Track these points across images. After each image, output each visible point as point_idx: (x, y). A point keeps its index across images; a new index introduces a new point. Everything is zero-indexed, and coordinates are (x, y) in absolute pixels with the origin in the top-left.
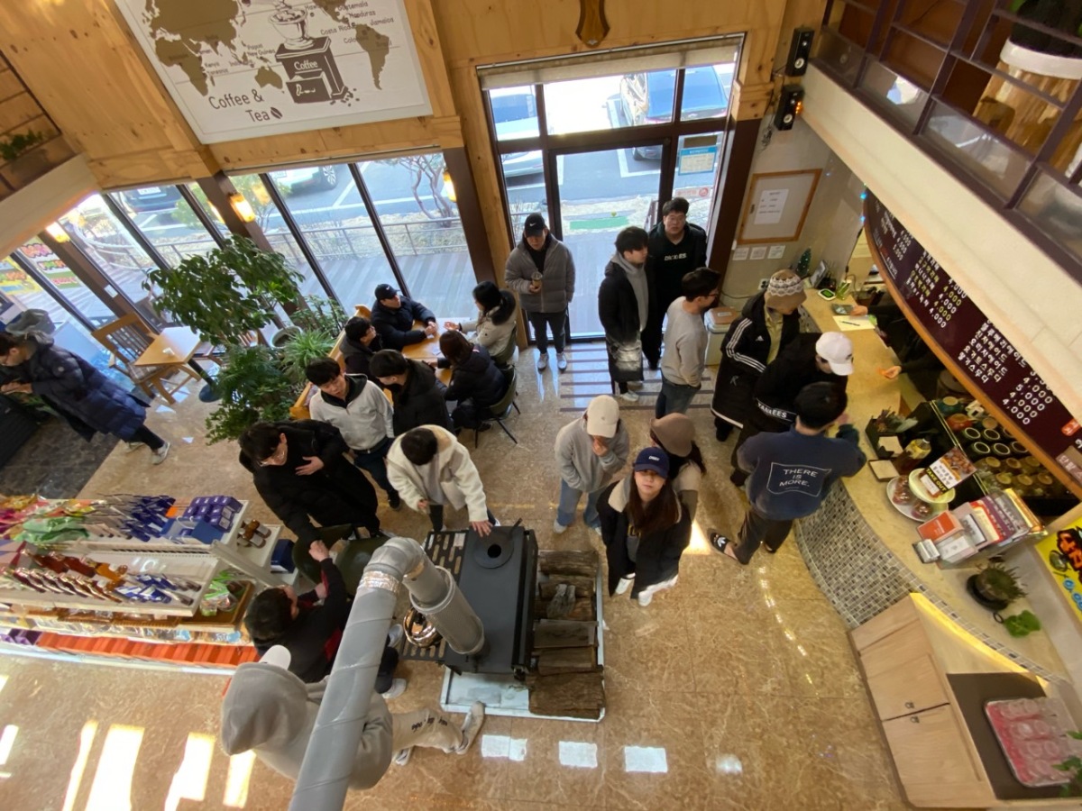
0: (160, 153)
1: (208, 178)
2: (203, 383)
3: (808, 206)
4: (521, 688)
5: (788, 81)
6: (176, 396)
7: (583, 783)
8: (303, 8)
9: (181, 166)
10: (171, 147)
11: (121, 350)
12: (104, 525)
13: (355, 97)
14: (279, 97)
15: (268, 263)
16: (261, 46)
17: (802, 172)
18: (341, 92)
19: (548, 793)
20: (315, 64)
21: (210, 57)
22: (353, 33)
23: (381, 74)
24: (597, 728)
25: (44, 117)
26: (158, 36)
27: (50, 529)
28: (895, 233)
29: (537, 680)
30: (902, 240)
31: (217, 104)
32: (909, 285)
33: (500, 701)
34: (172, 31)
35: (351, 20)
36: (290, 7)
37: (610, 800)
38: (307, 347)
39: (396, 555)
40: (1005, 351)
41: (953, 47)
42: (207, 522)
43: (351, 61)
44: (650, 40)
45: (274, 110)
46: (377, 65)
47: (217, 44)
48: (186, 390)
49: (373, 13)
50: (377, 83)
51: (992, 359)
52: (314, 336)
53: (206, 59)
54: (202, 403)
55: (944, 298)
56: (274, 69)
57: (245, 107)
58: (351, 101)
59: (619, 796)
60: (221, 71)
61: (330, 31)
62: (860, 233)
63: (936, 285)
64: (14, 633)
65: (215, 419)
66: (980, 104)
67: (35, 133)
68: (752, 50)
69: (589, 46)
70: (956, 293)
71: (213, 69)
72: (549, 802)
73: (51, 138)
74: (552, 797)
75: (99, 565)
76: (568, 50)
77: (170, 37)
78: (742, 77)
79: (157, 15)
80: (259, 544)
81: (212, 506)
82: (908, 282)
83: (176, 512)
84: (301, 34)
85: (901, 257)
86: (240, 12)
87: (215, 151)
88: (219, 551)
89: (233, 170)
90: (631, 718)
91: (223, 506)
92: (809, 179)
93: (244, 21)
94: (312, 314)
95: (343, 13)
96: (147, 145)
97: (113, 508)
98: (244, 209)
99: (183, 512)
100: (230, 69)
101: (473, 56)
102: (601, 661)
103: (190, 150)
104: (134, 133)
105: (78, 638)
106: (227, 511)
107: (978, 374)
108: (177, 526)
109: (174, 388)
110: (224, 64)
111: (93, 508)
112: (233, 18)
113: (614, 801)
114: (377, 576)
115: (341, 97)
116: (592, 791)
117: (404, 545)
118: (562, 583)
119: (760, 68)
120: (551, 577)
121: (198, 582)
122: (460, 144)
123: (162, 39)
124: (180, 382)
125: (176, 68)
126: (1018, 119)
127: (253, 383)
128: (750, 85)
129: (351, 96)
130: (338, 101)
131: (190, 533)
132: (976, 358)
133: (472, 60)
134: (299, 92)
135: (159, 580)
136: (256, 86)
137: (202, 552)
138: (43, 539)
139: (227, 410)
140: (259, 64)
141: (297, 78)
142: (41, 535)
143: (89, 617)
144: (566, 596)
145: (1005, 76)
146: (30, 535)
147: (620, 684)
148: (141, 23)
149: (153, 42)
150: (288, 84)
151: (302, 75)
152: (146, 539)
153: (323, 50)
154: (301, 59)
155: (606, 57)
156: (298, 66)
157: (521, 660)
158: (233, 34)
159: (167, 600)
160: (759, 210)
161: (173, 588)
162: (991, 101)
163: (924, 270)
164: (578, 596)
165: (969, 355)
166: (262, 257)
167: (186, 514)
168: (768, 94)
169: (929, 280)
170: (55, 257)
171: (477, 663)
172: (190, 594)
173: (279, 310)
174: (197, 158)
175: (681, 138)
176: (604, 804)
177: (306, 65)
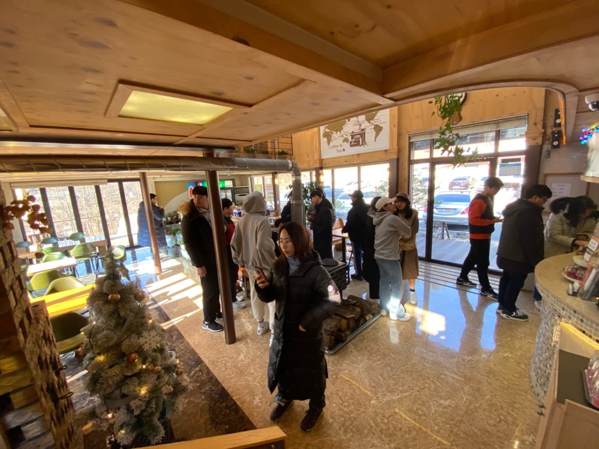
0: (311, 161)
1: (318, 169)
5: (555, 129)
8: (362, 121)
9: (313, 165)
10: (314, 159)
14: (346, 145)
16: (348, 132)
18: (364, 143)
20: (359, 136)
21: (335, 135)
22: (373, 127)
23: (377, 138)
25: (291, 151)
31: (330, 148)
34: (328, 129)
35: (374, 123)
36: (359, 122)
43: (370, 134)
45: (344, 149)
46: (377, 135)
47: (337, 132)
49: (381, 121)
50: (375, 141)
53: (333, 136)
56: (348, 138)
57: (337, 148)
58: (366, 146)
60: (335, 139)
61: (367, 127)
67: (288, 152)
69: (453, 124)
73: (290, 155)
77: (328, 131)
79: (327, 125)
84: (359, 128)
86: (346, 124)
87: (323, 161)
89: (325, 168)
93: (346, 126)
95: (372, 122)
96: (309, 159)
98: (322, 178)
100: (338, 138)
101: (409, 130)
103: (318, 160)
104: (308, 155)
112: (344, 125)
115: (363, 145)
119: (535, 124)
122: (396, 157)
123: (325, 131)
125: (325, 138)
128: (530, 131)
129: (367, 144)
133: (408, 132)
134: (352, 144)
136: (342, 143)
140: (345, 136)
149: (323, 132)
150: (350, 142)
151: (355, 139)
153: (363, 132)
154: (356, 135)
155: (460, 127)
156: (355, 137)
158: (342, 129)
168: (541, 134)
174: (318, 162)
175: (499, 159)
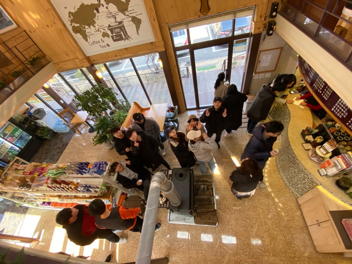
0: (75, 60)
1: (89, 67)
2: (89, 127)
3: (279, 59)
4: (191, 216)
5: (270, 19)
6: (81, 132)
7: (212, 245)
8: (115, 13)
9: (81, 63)
10: (78, 58)
11: (65, 119)
12: (71, 171)
13: (131, 38)
14: (109, 40)
15: (108, 91)
16: (103, 25)
17: (276, 49)
18: (127, 37)
19: (202, 247)
20: (119, 29)
21: (89, 30)
22: (130, 19)
23: (139, 31)
24: (216, 228)
25: (40, 51)
26: (73, 25)
27: (56, 173)
28: (309, 69)
29: (196, 214)
30: (312, 71)
31: (91, 44)
32: (315, 86)
33: (185, 220)
34: (76, 23)
35: (130, 15)
36: (111, 13)
37: (221, 250)
38: (120, 116)
39: (159, 177)
40: (347, 107)
41: (326, 10)
42: (99, 168)
43: (130, 28)
44: (223, 11)
45: (107, 44)
46: (138, 28)
47: (90, 26)
48: (84, 130)
49: (136, 12)
50: (138, 34)
51: (343, 110)
52: (122, 112)
53: (87, 31)
54: (89, 133)
55: (326, 90)
56: (107, 32)
57: (99, 44)
58: (130, 39)
59: (224, 249)
60: (92, 34)
61: (123, 19)
62: (297, 68)
63: (324, 86)
64: (44, 203)
65: (95, 138)
66: (336, 28)
67: (38, 57)
68: (258, 11)
69: (204, 15)
70: (330, 88)
71: (89, 34)
72: (202, 250)
73: (43, 57)
74: (203, 248)
75: (71, 182)
76: (197, 17)
77: (76, 25)
78: (255, 20)
79: (72, 18)
80: (113, 175)
81: (100, 164)
82: (314, 85)
83: (90, 166)
84: (115, 21)
85: (311, 77)
86: (97, 16)
87: (90, 58)
88: (103, 177)
89: (96, 63)
90: (226, 225)
91: (103, 164)
92: (279, 50)
93: (98, 18)
94: (121, 105)
95: (127, 13)
96: (71, 58)
97: (72, 166)
98: (99, 75)
99: (92, 166)
100: (94, 33)
101: (167, 22)
102: (216, 208)
103: (83, 59)
104: (67, 54)
105: (62, 203)
106: (104, 166)
107: (338, 115)
108: (91, 170)
109: (81, 129)
110: (93, 32)
111: (67, 166)
112: (95, 18)
113: (222, 250)
114: (155, 183)
115: (127, 39)
116: (215, 247)
117: (161, 174)
118: (203, 185)
119: (261, 16)
120: (199, 183)
121: (99, 186)
122: (164, 50)
123: (74, 26)
124: (82, 127)
125: (79, 34)
126: (349, 33)
127: (106, 127)
128: (257, 22)
129: (130, 38)
130: (126, 40)
131: (95, 172)
132: (337, 110)
133: (167, 23)
134: (115, 38)
135: (88, 186)
136: (102, 38)
137: (98, 177)
138: (54, 175)
139: (98, 135)
140: (103, 31)
141: (114, 34)
142: (54, 174)
143: (67, 197)
144: (204, 189)
145: (344, 19)
146: (51, 175)
147: (222, 215)
148: (67, 21)
149: (71, 27)
150: (111, 36)
151: (115, 33)
152: (82, 174)
153: (121, 25)
154: (115, 28)
155: (209, 18)
156: (114, 31)
157: (192, 208)
158: (95, 22)
159: (91, 191)
160: (262, 62)
161: (92, 188)
162: (340, 26)
163: (320, 81)
164: (208, 189)
165: (335, 109)
166: (106, 89)
167: (93, 167)
168: (264, 25)
169: (321, 85)
170: (45, 92)
171: (179, 209)
172: (96, 189)
173: (111, 105)
174: (86, 61)
175: (235, 41)
176: (219, 251)
177: (117, 30)
